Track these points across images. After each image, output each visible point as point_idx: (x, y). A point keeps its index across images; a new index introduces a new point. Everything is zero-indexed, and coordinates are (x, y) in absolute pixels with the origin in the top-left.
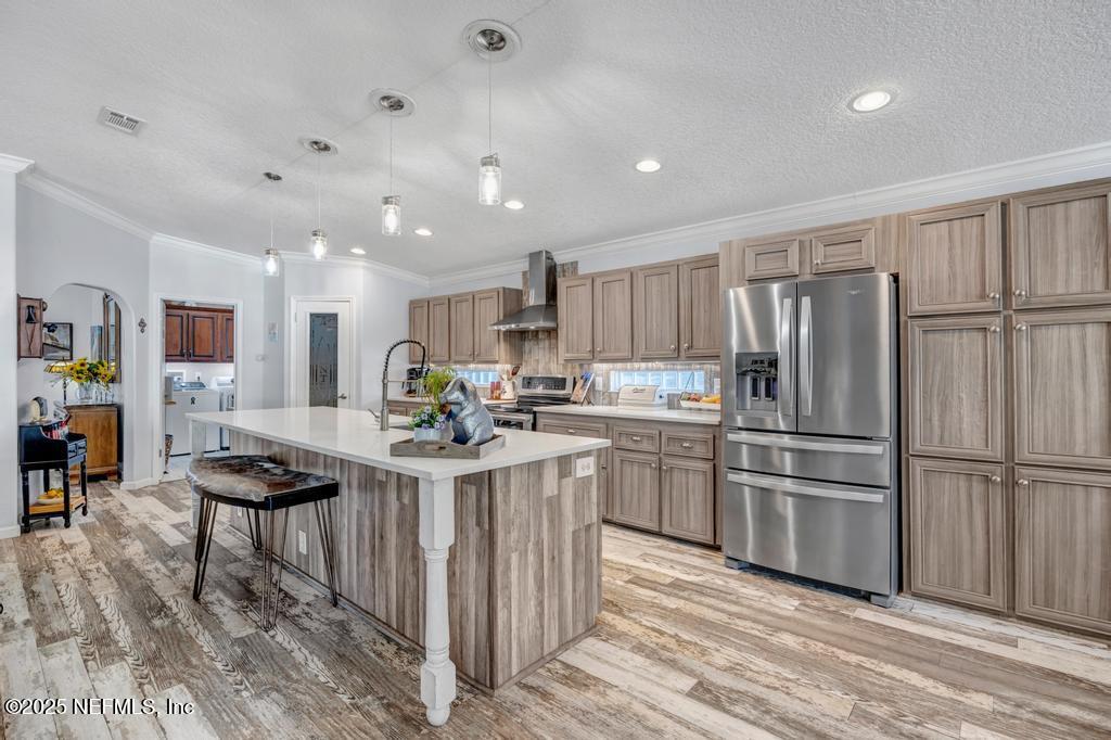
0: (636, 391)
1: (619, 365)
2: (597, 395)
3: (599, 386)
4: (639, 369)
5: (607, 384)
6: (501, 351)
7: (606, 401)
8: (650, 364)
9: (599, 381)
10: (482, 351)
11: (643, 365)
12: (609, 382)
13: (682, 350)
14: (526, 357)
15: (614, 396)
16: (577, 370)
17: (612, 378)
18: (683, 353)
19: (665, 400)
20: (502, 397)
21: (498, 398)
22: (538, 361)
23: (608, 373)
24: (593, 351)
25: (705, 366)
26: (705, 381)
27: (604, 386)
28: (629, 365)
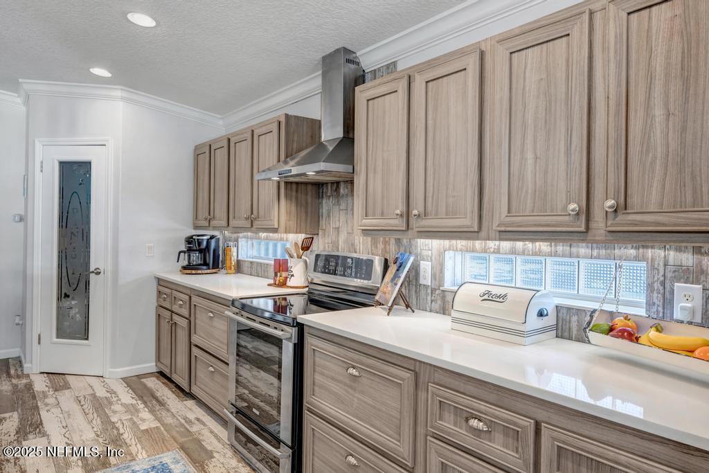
0: (488, 297)
1: (461, 243)
2: (423, 293)
3: (426, 278)
4: (497, 251)
5: (438, 274)
6: (281, 212)
7: (436, 306)
8: (519, 245)
9: (426, 267)
10: (261, 213)
11: (506, 245)
12: (442, 271)
13: (598, 214)
14: (323, 223)
15: (449, 297)
16: (392, 247)
17: (448, 264)
18: (599, 223)
19: (550, 320)
20: (289, 283)
21: (283, 284)
22: (338, 229)
23: (441, 254)
24: (407, 214)
25: (650, 252)
26: (650, 287)
27: (434, 276)
28: (478, 244)
